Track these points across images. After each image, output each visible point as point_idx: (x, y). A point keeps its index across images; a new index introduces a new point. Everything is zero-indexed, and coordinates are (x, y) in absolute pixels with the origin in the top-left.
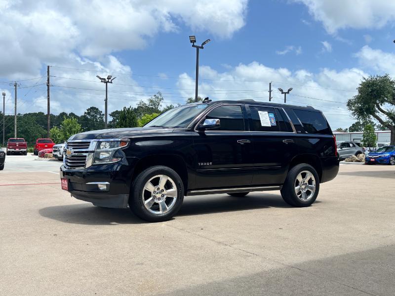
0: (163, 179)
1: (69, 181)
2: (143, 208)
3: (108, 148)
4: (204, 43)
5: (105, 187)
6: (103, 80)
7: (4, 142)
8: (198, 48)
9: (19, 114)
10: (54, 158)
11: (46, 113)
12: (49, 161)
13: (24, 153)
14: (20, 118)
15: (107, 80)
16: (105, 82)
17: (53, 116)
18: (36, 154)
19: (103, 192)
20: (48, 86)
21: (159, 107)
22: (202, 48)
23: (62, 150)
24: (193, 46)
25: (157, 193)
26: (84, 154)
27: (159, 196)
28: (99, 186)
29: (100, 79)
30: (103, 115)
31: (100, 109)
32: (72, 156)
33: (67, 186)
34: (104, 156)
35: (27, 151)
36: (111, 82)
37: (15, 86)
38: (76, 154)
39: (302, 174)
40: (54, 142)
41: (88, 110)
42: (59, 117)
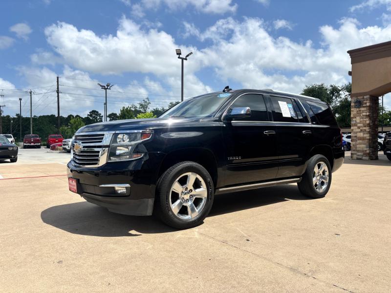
0: (192, 177)
1: (78, 181)
2: (171, 213)
3: (127, 141)
4: (188, 56)
5: (124, 190)
6: (103, 87)
7: (21, 138)
8: (183, 59)
9: (35, 116)
10: (64, 151)
11: (57, 116)
12: (60, 153)
13: (39, 147)
14: (35, 119)
15: (106, 87)
16: (105, 89)
17: (62, 118)
18: (48, 147)
19: (122, 196)
20: (58, 92)
21: (147, 109)
22: (186, 59)
23: (70, 143)
24: (179, 58)
25: (186, 194)
26: (96, 149)
27: (187, 197)
28: (117, 188)
29: (101, 86)
30: (102, 116)
31: (99, 112)
32: (82, 152)
33: (75, 188)
34: (122, 152)
35: (41, 145)
36: (110, 89)
37: (31, 93)
38: (86, 149)
39: (318, 165)
40: (64, 137)
41: (90, 113)
42: (67, 118)
